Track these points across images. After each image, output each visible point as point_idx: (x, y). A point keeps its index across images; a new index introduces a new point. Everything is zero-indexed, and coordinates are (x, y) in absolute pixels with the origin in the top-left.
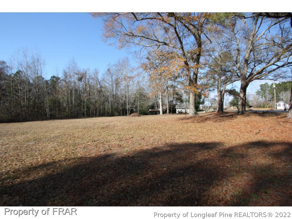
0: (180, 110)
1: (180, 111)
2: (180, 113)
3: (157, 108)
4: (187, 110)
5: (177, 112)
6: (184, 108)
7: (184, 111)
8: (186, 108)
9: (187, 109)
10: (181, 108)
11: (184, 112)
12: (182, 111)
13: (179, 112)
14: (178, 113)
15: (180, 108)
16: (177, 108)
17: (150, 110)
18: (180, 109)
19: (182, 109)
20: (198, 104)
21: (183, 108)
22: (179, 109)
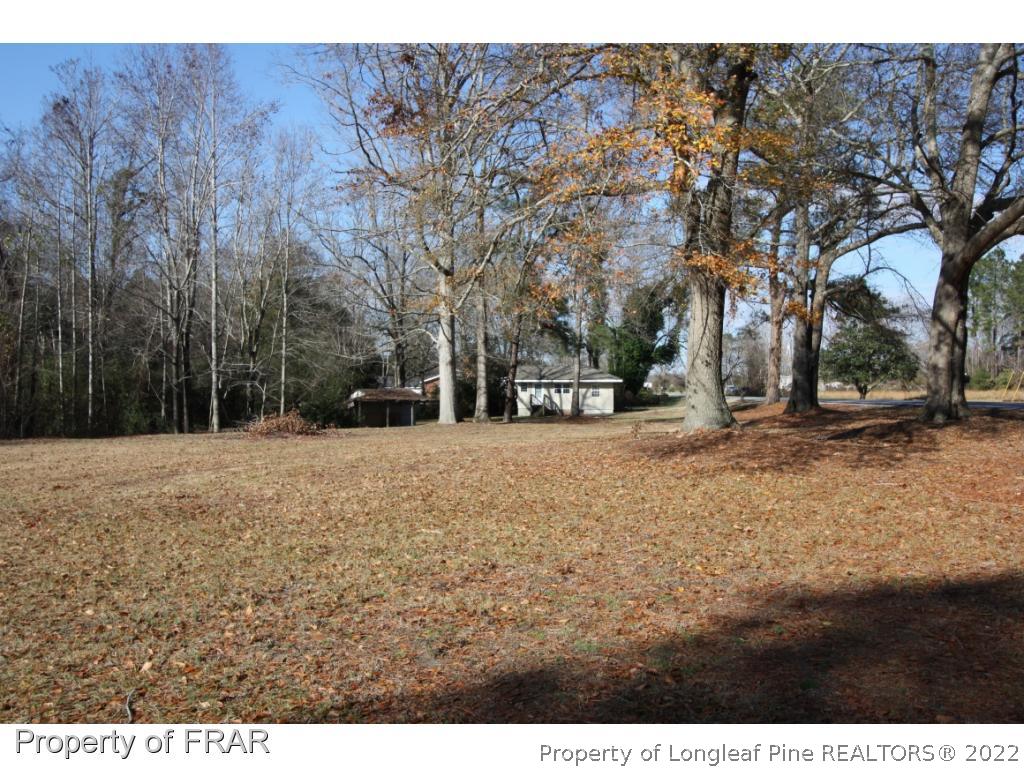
0: (540, 397)
1: (539, 400)
2: (544, 414)
3: (403, 385)
4: (584, 397)
5: (523, 411)
6: (567, 386)
7: (565, 402)
8: (581, 385)
9: (582, 391)
10: (548, 386)
11: (567, 407)
12: (552, 402)
13: (534, 409)
14: (528, 414)
15: (538, 386)
16: (525, 386)
17: (357, 394)
18: (544, 391)
19: (553, 390)
20: (643, 361)
21: (558, 386)
22: (533, 390)
